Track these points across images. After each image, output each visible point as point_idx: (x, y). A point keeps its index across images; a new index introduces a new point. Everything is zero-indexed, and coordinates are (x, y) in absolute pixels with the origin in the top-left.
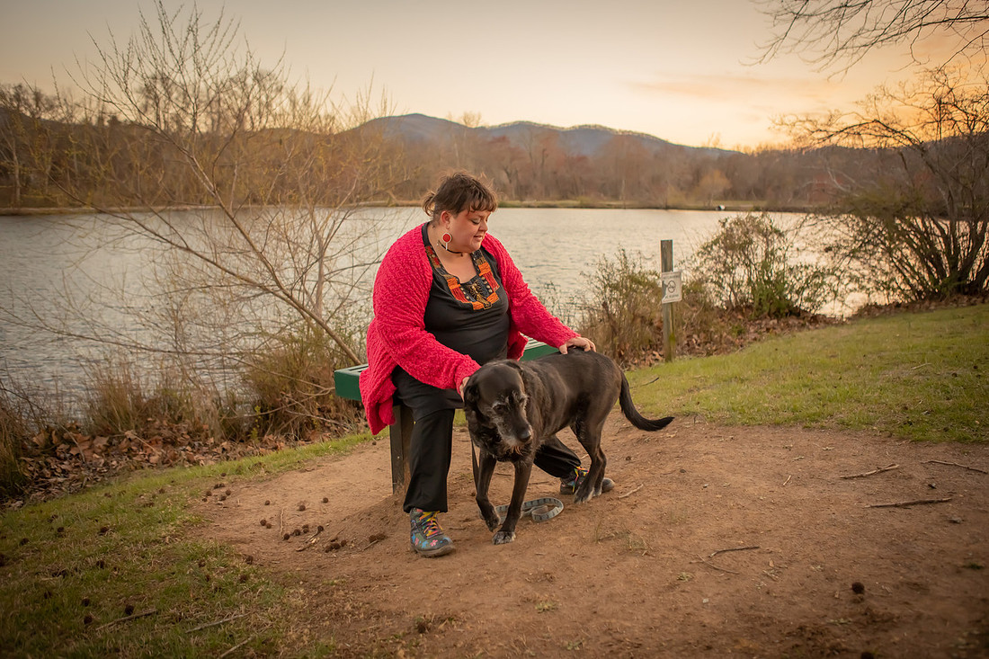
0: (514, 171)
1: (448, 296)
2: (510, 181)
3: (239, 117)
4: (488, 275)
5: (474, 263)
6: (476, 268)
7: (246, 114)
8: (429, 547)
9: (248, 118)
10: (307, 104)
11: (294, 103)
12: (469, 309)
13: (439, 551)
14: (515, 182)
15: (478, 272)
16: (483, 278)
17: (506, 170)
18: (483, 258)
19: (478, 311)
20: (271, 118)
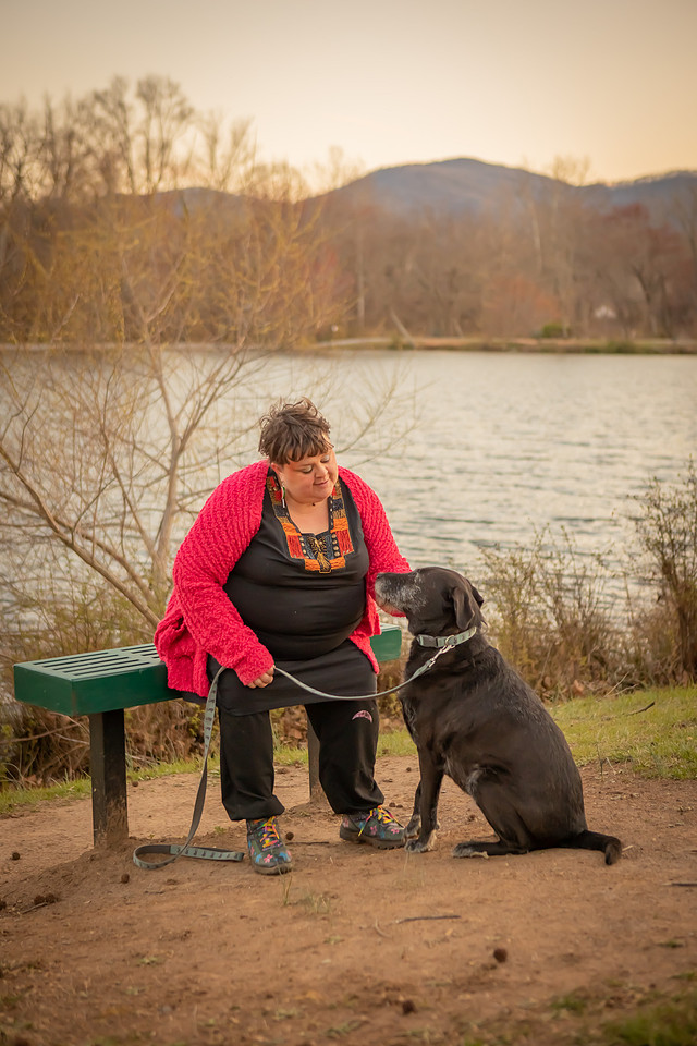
0: (656, 277)
1: (280, 549)
2: (648, 298)
3: (107, 168)
4: (343, 533)
5: (330, 514)
6: (331, 520)
7: (119, 164)
8: (262, 863)
9: (124, 173)
10: (237, 138)
11: (213, 141)
12: (299, 566)
13: (273, 870)
14: (657, 297)
15: (331, 527)
16: (334, 536)
17: (639, 276)
18: (343, 511)
19: (310, 573)
20: (167, 172)
